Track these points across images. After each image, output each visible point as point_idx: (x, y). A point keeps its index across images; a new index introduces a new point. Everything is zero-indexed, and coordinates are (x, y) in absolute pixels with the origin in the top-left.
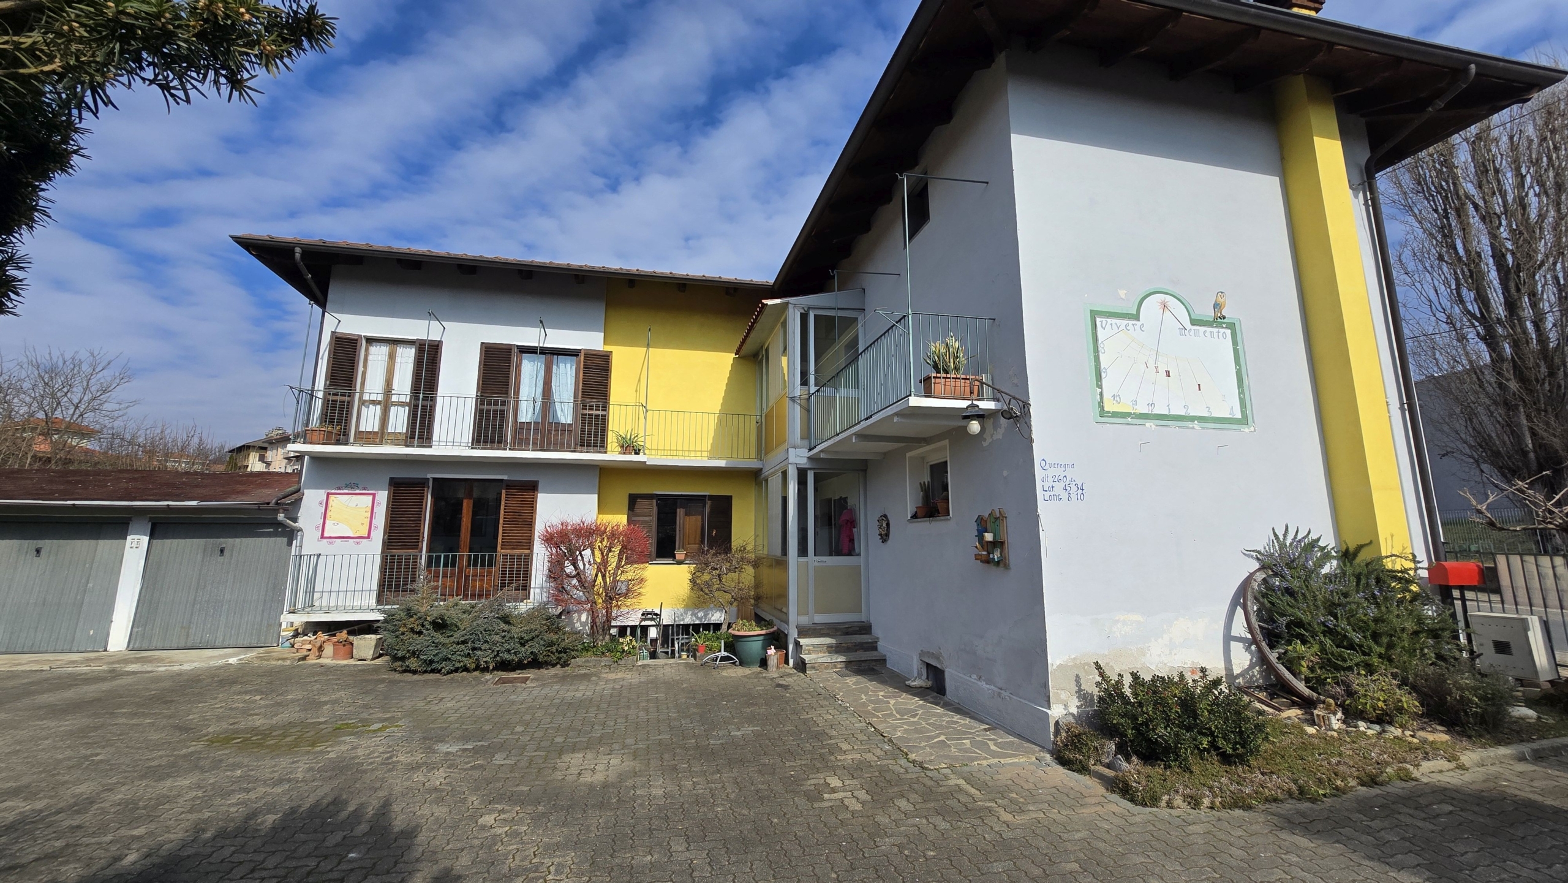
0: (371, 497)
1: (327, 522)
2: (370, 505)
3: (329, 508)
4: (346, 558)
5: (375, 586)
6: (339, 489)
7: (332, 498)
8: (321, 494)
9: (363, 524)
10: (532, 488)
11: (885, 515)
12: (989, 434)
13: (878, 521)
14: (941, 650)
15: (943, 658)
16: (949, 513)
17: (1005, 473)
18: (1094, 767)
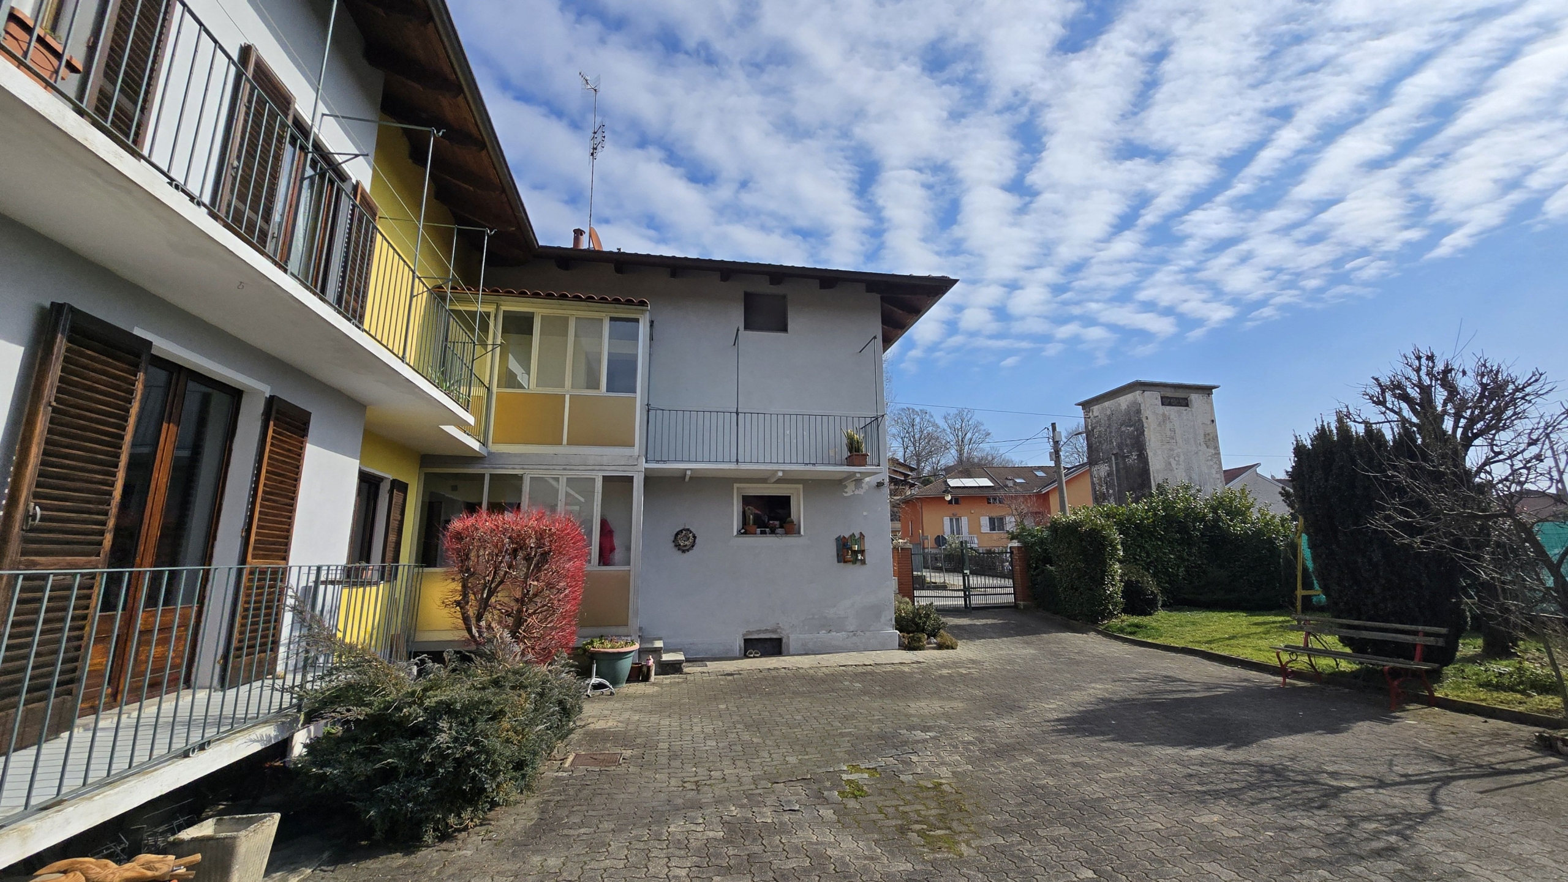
10: (302, 427)
11: (688, 530)
12: (850, 491)
13: (677, 534)
14: (781, 625)
15: (783, 629)
16: (799, 532)
17: (865, 513)
18: (926, 646)
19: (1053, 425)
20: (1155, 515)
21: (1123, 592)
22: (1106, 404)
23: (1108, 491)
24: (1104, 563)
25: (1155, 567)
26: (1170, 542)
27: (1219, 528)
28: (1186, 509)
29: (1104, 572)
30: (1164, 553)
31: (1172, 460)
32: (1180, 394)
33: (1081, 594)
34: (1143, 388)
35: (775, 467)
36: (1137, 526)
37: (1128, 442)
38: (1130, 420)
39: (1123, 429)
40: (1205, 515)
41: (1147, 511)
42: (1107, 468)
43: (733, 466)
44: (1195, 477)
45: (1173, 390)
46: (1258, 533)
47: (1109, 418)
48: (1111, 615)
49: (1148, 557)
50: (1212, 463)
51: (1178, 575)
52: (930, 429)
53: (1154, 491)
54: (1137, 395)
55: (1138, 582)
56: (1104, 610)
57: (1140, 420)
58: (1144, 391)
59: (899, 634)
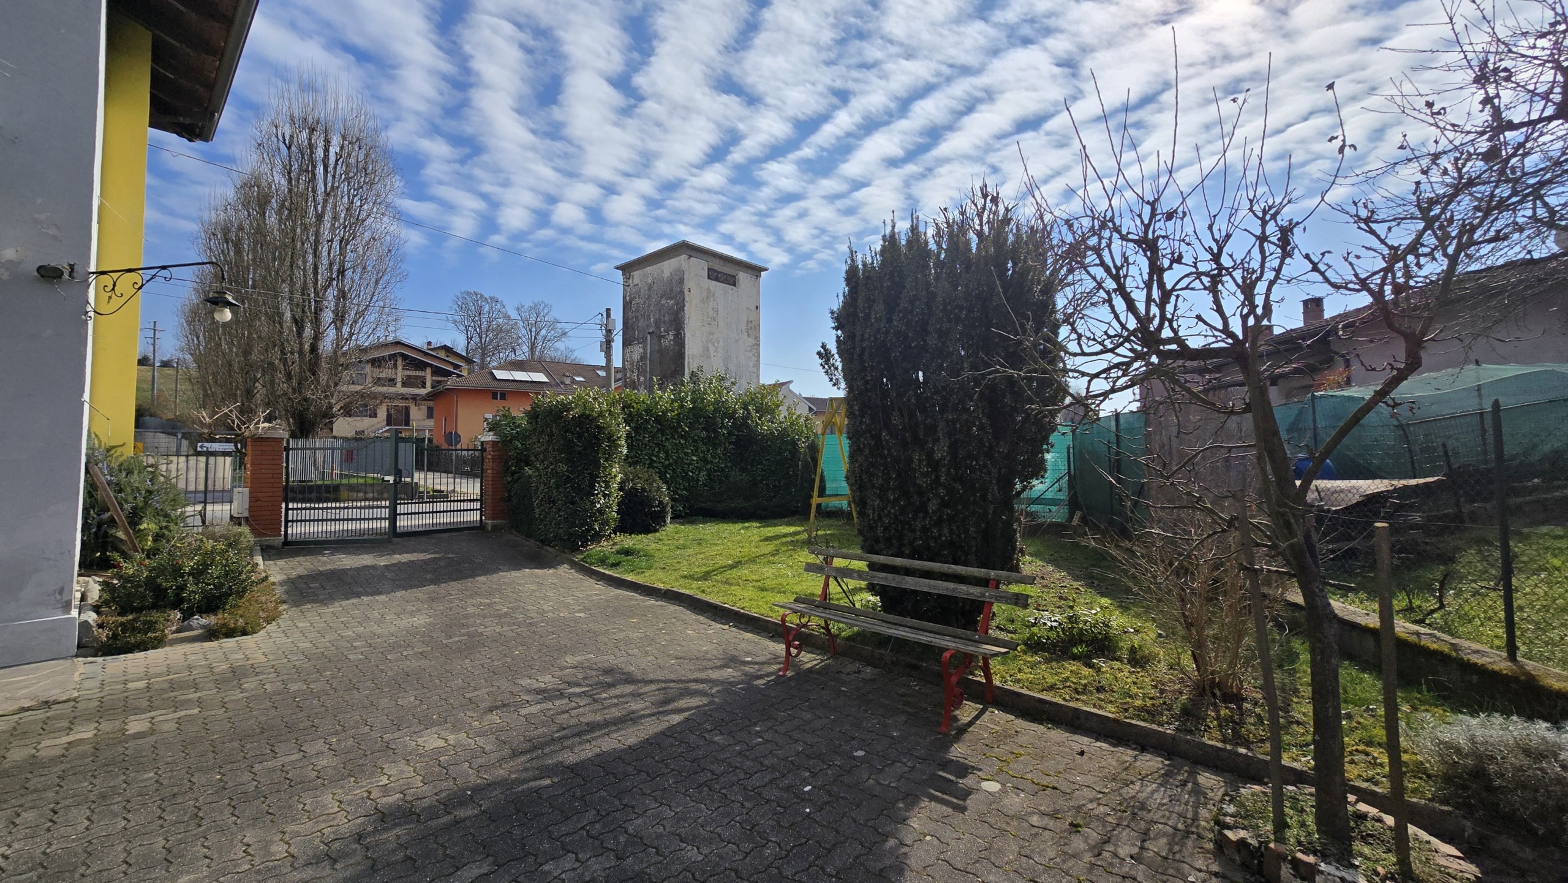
18: (171, 637)
19: (608, 310)
20: (682, 406)
21: (619, 504)
22: (649, 269)
23: (639, 379)
24: (598, 466)
25: (674, 470)
26: (694, 441)
27: (748, 426)
28: (717, 402)
29: (593, 479)
30: (686, 454)
31: (710, 345)
32: (728, 269)
33: (559, 510)
34: (690, 253)
36: (658, 420)
37: (667, 318)
38: (671, 291)
39: (663, 302)
40: (735, 411)
41: (673, 401)
42: (641, 350)
44: (732, 368)
45: (722, 263)
46: (783, 433)
47: (650, 288)
48: (597, 537)
49: (667, 458)
50: (750, 354)
51: (698, 480)
52: (501, 321)
53: (686, 378)
54: (681, 261)
55: (643, 489)
56: (588, 531)
57: (682, 292)
58: (690, 257)
59: (86, 622)
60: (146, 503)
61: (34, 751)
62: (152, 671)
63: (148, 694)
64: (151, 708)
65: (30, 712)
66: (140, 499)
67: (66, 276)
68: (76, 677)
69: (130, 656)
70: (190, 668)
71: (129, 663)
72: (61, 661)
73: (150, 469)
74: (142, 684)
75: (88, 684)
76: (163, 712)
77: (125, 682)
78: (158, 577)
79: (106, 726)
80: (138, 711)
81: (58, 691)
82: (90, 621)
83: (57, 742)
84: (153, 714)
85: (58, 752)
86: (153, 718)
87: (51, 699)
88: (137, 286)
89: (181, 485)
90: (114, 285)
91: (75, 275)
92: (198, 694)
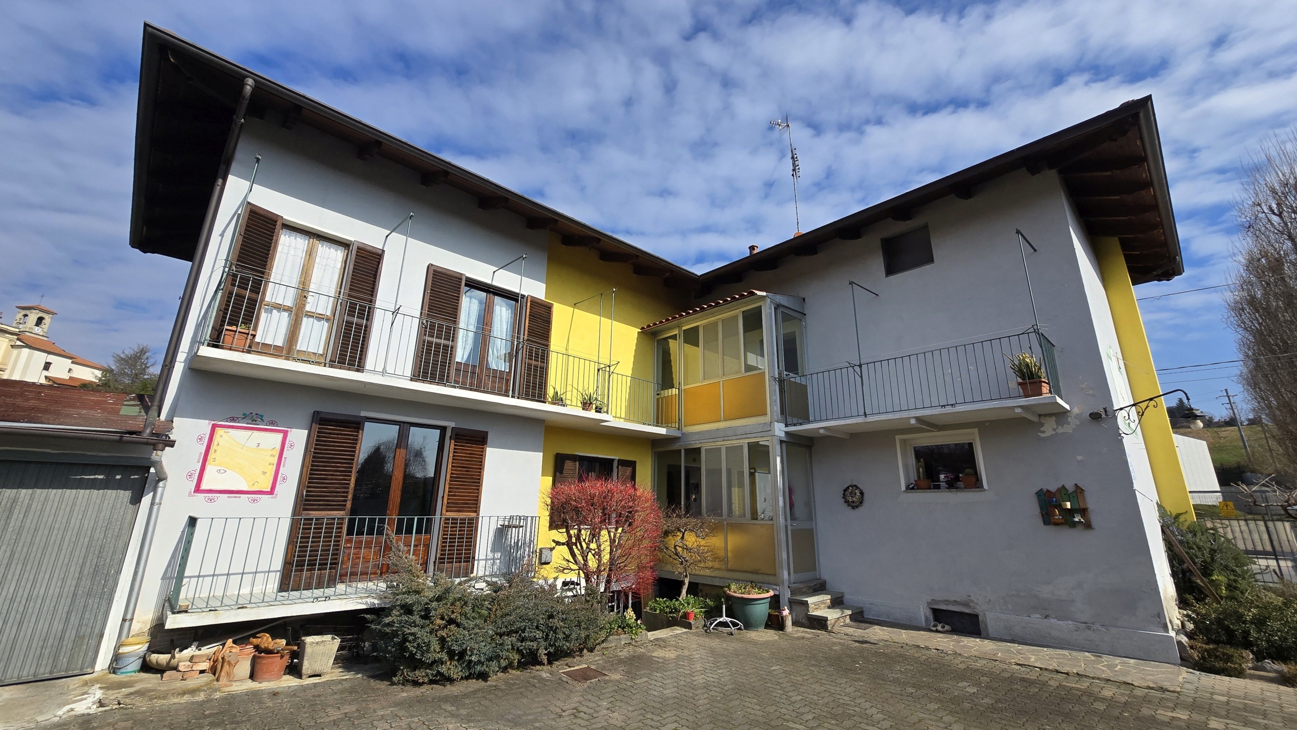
0: (280, 436)
1: (209, 468)
2: (278, 447)
3: (214, 447)
4: (232, 524)
5: (278, 564)
6: (233, 419)
7: (219, 432)
8: (204, 426)
9: (264, 473)
10: (480, 440)
11: (855, 486)
12: (1049, 428)
13: (845, 491)
14: (973, 598)
15: (977, 604)
16: (982, 486)
17: (1079, 458)
18: (1249, 671)
35: (905, 415)
43: (860, 420)
59: (1181, 641)
60: (1213, 559)
61: (1154, 713)
62: (1232, 692)
63: (1228, 707)
64: (1227, 717)
65: (1153, 691)
66: (1207, 555)
67: (1103, 416)
68: (1180, 679)
69: (1218, 677)
70: (1263, 701)
71: (1217, 681)
72: (1173, 666)
73: (1212, 532)
74: (1224, 699)
75: (1187, 686)
76: (1236, 723)
77: (1212, 694)
78: (1225, 619)
79: (1196, 716)
80: (1217, 715)
81: (1169, 684)
82: (1183, 641)
83: (1166, 713)
84: (1228, 721)
85: (1167, 720)
86: (1227, 724)
87: (1164, 687)
88: (1140, 414)
89: (1241, 546)
90: (1129, 416)
91: (1108, 413)
92: (1265, 722)
